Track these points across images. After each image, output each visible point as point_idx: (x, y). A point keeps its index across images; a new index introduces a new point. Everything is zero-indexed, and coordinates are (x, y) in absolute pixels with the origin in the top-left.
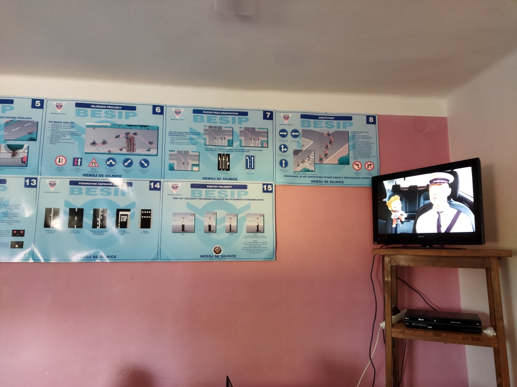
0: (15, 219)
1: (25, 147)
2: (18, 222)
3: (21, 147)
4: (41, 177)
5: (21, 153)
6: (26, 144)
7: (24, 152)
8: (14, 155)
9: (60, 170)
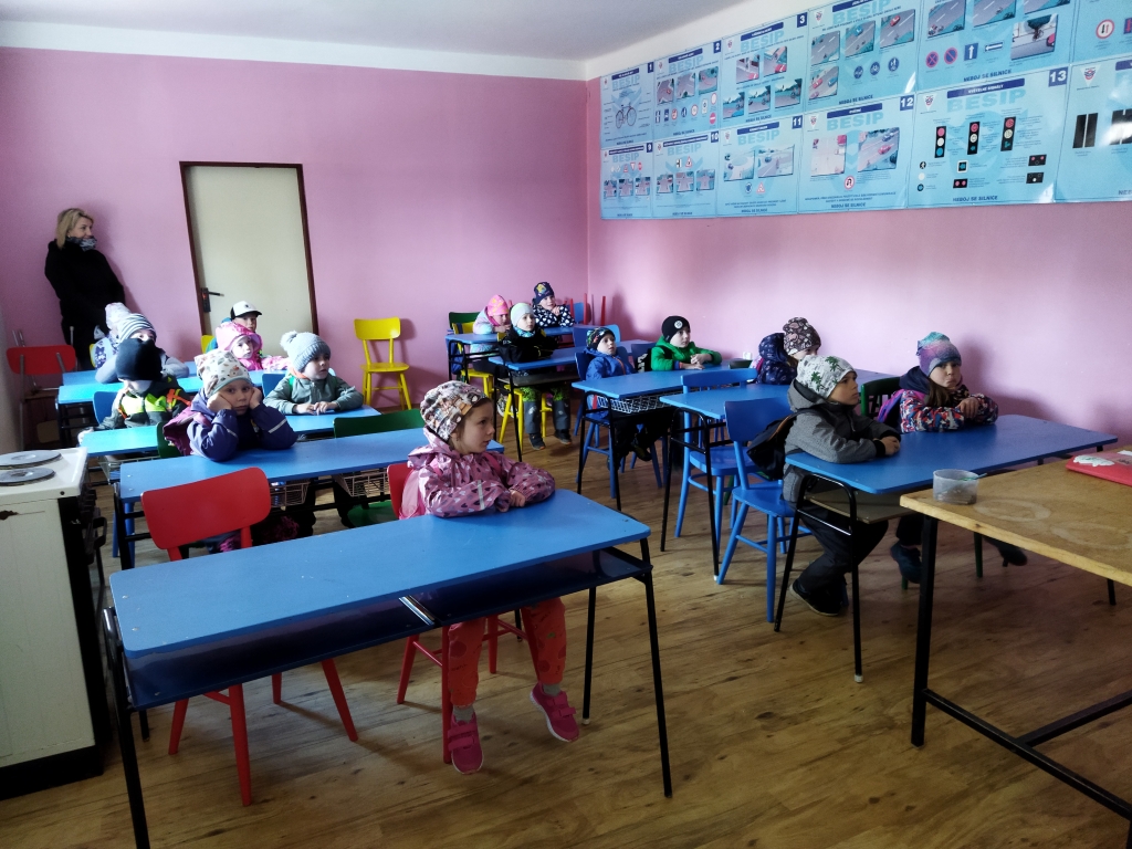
0: (1034, 139)
1: (1052, 19)
2: (1038, 142)
3: (1046, 20)
4: (1075, 63)
5: (1047, 31)
6: (1053, 13)
7: (1051, 27)
8: (1036, 36)
9: (1103, 45)
